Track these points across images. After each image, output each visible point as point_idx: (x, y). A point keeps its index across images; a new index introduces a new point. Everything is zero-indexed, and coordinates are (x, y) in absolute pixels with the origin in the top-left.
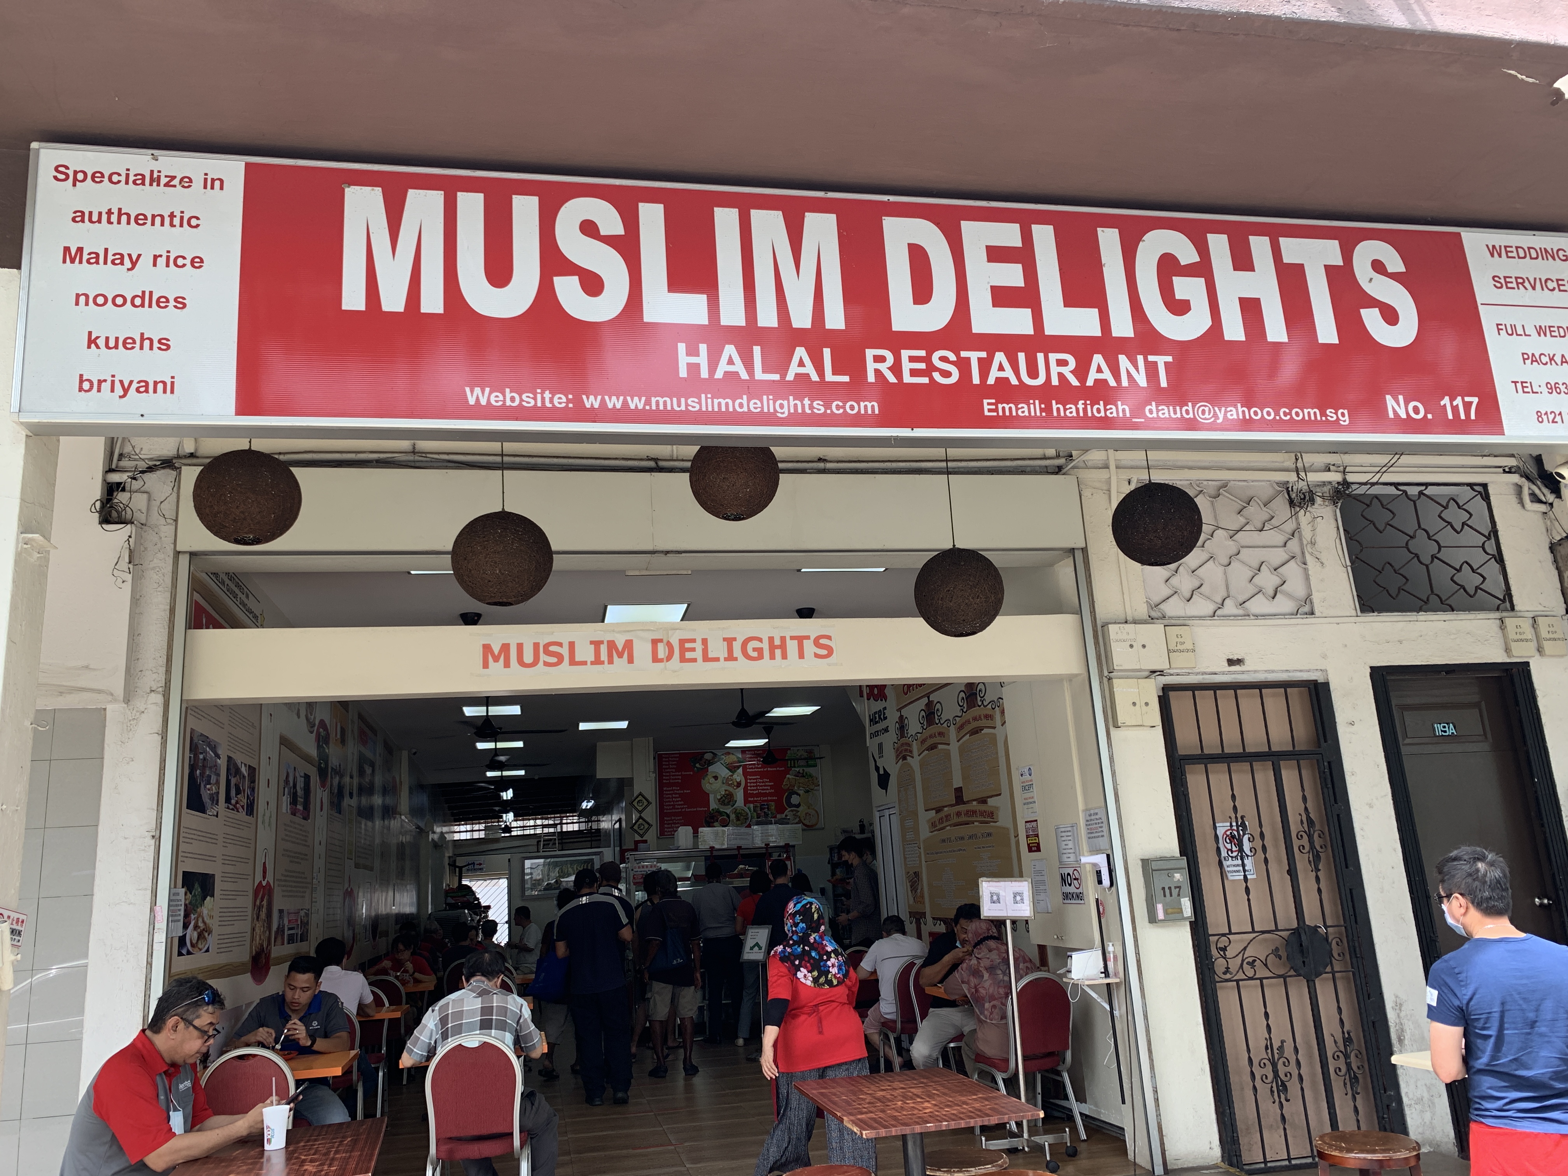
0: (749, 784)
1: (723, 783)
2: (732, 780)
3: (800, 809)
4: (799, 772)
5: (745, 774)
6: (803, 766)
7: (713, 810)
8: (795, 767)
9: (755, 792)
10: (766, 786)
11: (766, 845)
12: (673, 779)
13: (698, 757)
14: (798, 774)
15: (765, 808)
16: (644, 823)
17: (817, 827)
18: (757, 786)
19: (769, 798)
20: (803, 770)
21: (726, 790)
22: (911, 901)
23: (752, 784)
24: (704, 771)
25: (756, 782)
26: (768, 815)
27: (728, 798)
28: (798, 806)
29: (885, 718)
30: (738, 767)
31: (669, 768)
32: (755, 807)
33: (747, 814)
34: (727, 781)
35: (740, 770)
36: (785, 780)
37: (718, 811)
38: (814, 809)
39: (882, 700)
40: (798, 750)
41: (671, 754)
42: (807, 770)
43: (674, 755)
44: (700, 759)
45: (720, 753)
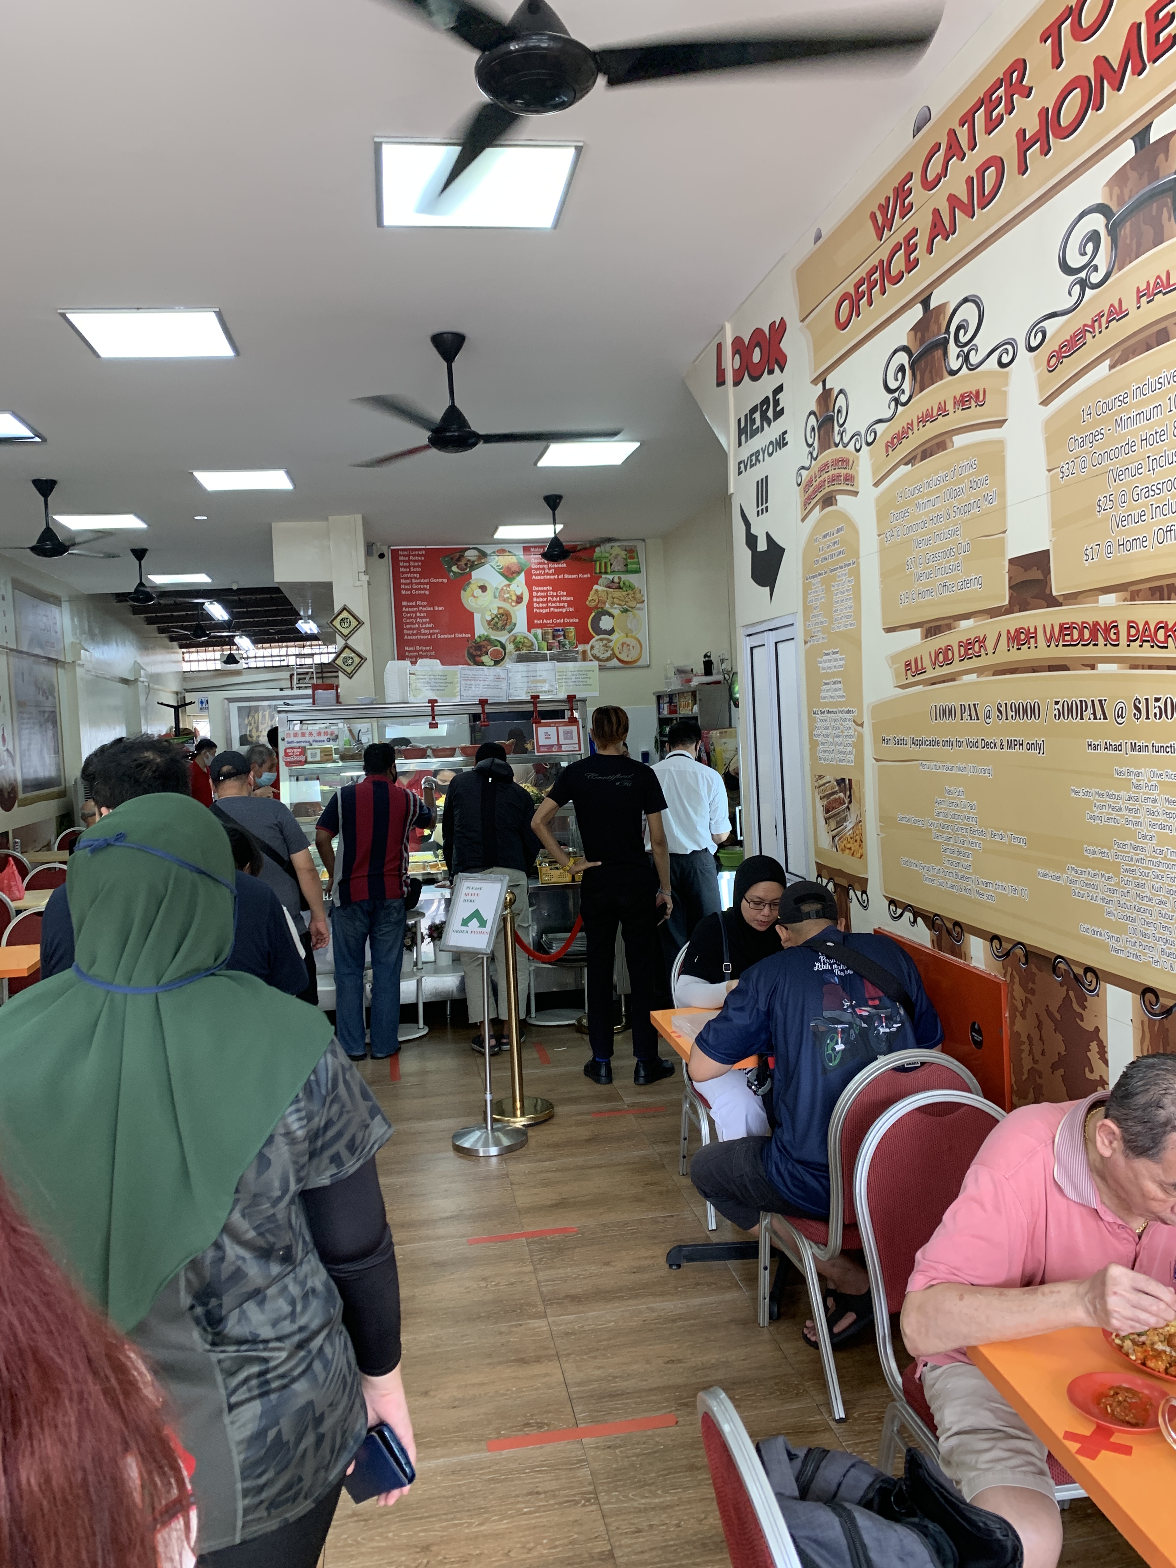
0: (535, 599)
1: (495, 597)
2: (509, 592)
3: (613, 637)
4: (613, 581)
5: (529, 583)
6: (618, 572)
7: (480, 637)
8: (606, 573)
9: (544, 611)
10: (562, 602)
11: (532, 697)
12: (416, 589)
13: (456, 556)
14: (611, 585)
15: (559, 636)
16: (353, 655)
17: (639, 663)
18: (547, 602)
19: (567, 620)
20: (620, 578)
21: (499, 608)
22: (825, 841)
23: (540, 600)
24: (464, 579)
25: (547, 596)
26: (564, 645)
27: (503, 621)
28: (611, 632)
29: (779, 414)
30: (519, 573)
31: (410, 572)
32: (544, 635)
33: (533, 644)
34: (500, 594)
35: (522, 577)
36: (592, 593)
37: (488, 640)
38: (632, 637)
39: (771, 372)
40: (612, 547)
41: (409, 549)
42: (625, 577)
43: (417, 552)
44: (459, 560)
45: (488, 549)
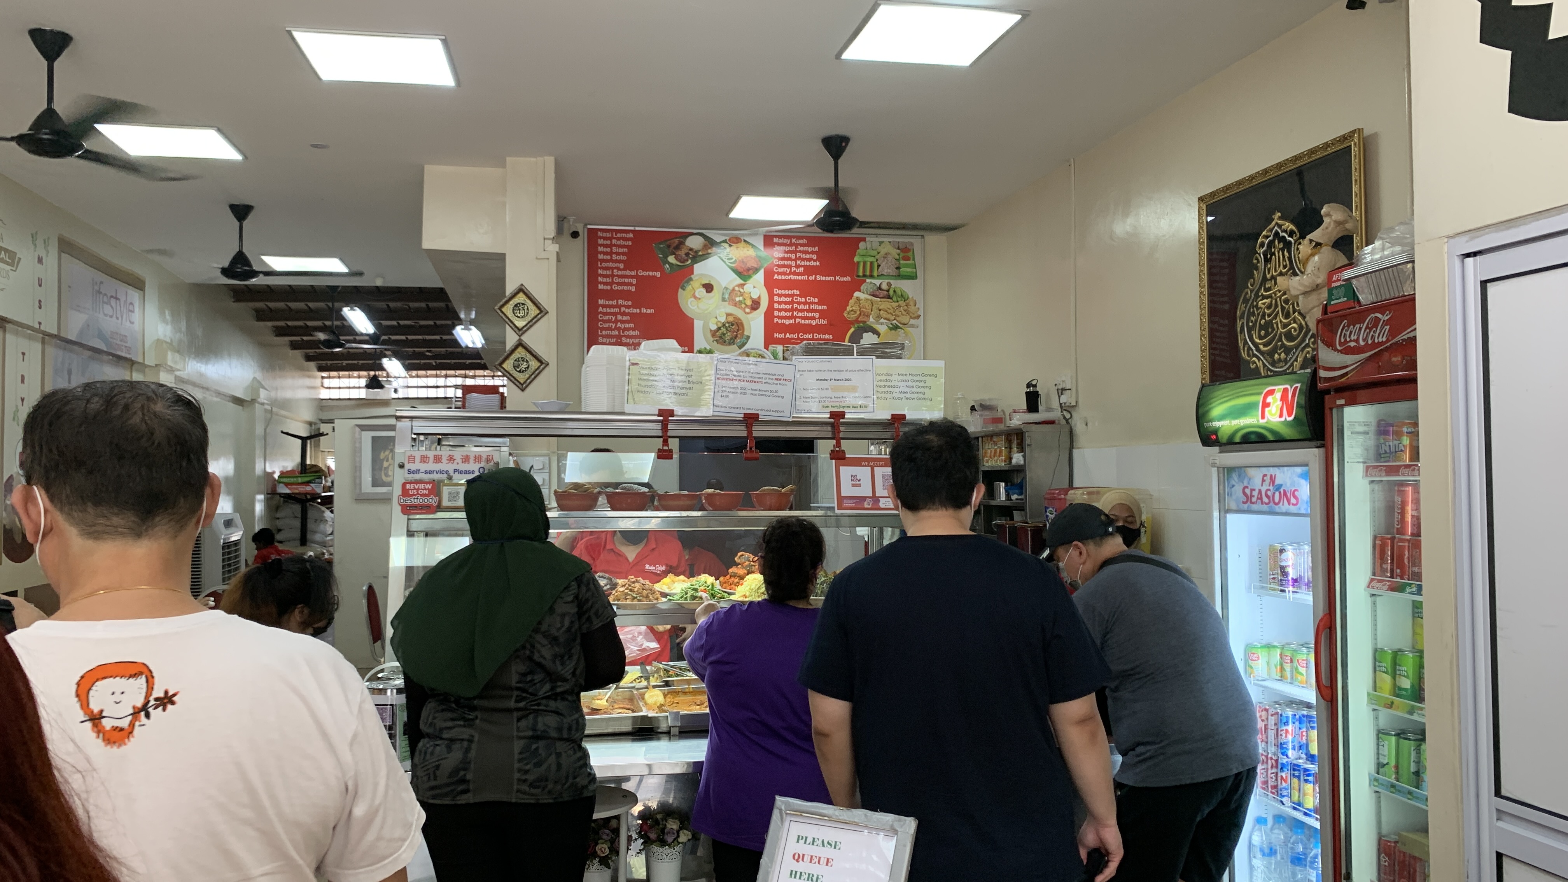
2: (742, 294)
4: (880, 288)
5: (770, 283)
6: (888, 276)
8: (871, 276)
10: (812, 311)
11: (833, 415)
13: (674, 242)
14: (877, 292)
16: (529, 357)
20: (889, 285)
21: (728, 315)
24: (684, 274)
25: (792, 303)
27: (732, 332)
30: (756, 270)
31: (611, 261)
34: (730, 296)
35: (760, 276)
36: (852, 302)
40: (881, 243)
41: (612, 230)
42: (897, 284)
43: (624, 235)
44: (678, 247)
45: (716, 236)
